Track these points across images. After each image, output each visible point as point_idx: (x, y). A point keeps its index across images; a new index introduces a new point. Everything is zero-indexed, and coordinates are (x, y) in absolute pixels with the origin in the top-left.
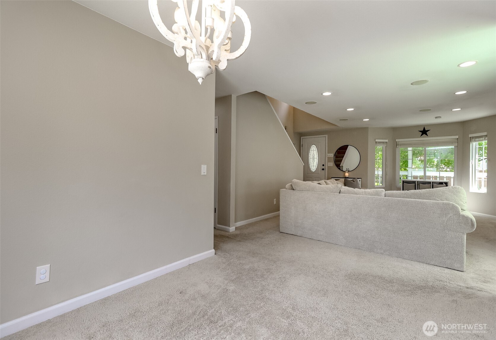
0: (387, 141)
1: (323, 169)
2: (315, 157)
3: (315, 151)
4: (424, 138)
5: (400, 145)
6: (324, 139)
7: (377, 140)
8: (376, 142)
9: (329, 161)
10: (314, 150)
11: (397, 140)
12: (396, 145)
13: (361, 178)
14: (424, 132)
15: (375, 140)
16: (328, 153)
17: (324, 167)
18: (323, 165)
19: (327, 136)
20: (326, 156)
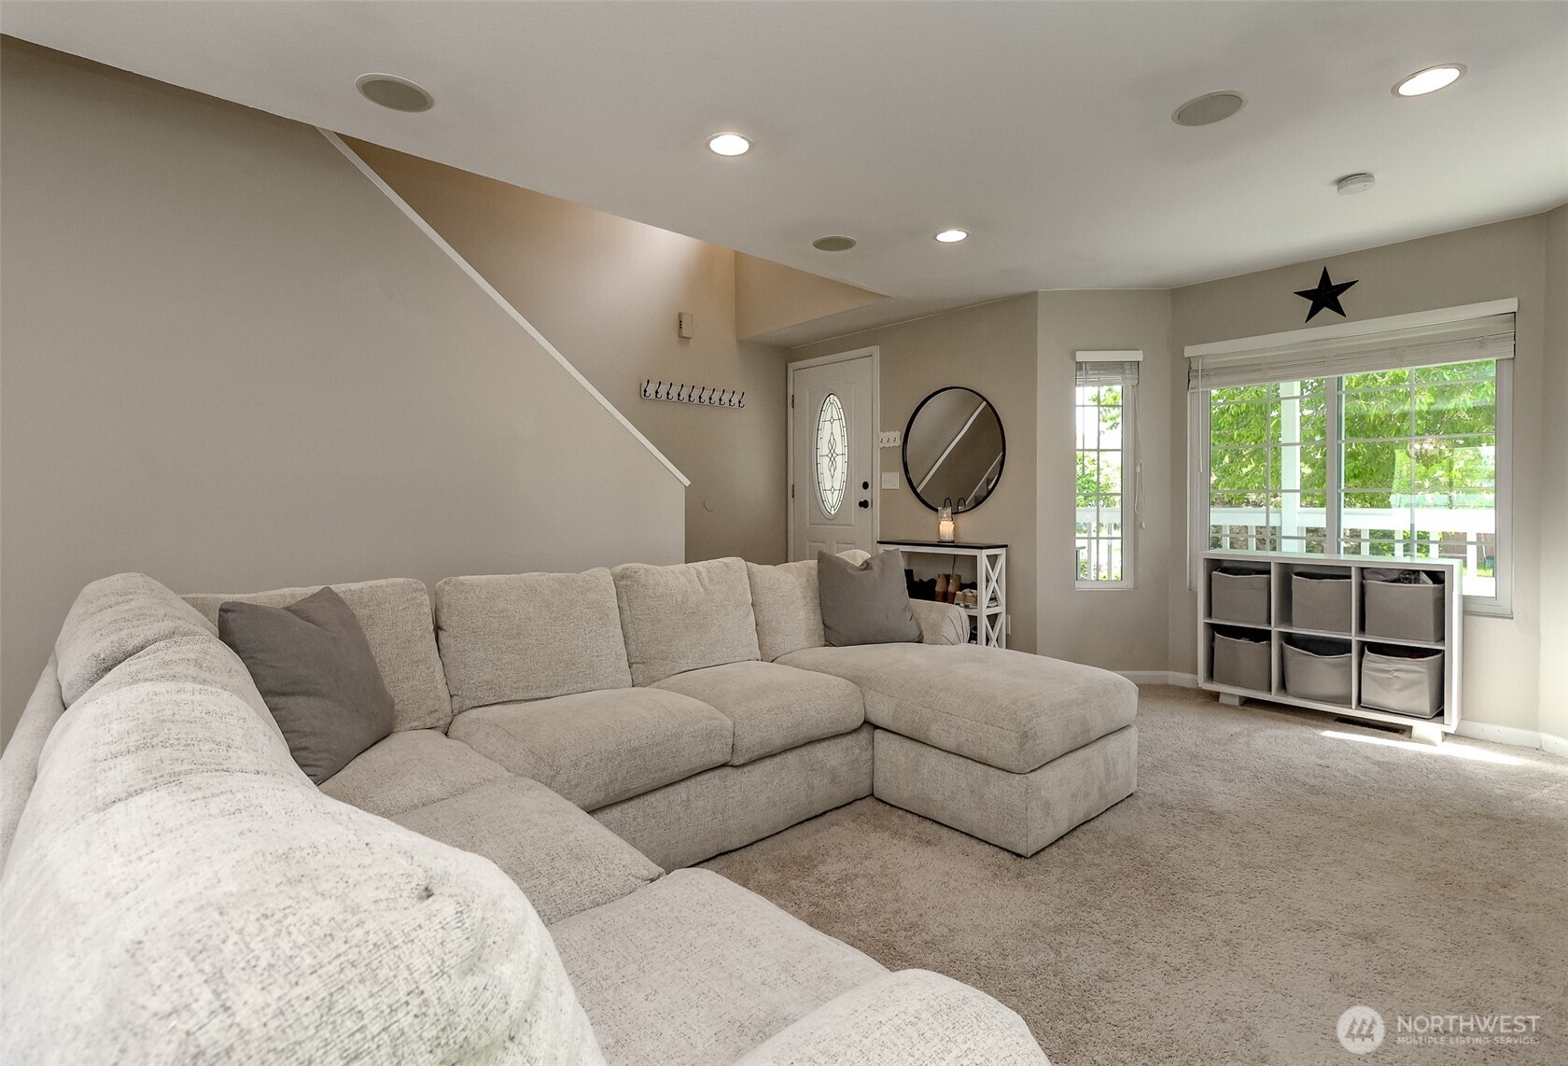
0: (1137, 356)
1: (864, 504)
2: (839, 450)
3: (836, 424)
4: (1329, 330)
5: (1207, 374)
6: (864, 368)
7: (1081, 356)
8: (1079, 365)
9: (884, 468)
10: (832, 421)
11: (1190, 351)
12: (1187, 375)
13: (1006, 546)
14: (1325, 296)
15: (1074, 357)
16: (883, 430)
17: (865, 495)
18: (865, 486)
19: (875, 350)
20: (875, 445)
